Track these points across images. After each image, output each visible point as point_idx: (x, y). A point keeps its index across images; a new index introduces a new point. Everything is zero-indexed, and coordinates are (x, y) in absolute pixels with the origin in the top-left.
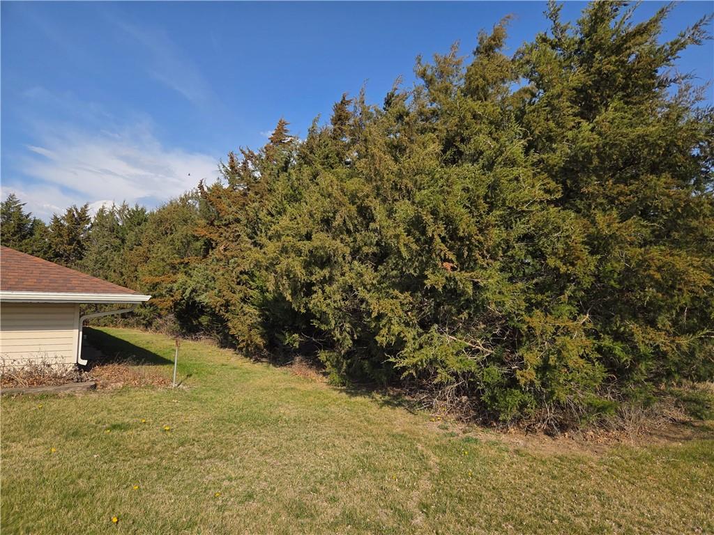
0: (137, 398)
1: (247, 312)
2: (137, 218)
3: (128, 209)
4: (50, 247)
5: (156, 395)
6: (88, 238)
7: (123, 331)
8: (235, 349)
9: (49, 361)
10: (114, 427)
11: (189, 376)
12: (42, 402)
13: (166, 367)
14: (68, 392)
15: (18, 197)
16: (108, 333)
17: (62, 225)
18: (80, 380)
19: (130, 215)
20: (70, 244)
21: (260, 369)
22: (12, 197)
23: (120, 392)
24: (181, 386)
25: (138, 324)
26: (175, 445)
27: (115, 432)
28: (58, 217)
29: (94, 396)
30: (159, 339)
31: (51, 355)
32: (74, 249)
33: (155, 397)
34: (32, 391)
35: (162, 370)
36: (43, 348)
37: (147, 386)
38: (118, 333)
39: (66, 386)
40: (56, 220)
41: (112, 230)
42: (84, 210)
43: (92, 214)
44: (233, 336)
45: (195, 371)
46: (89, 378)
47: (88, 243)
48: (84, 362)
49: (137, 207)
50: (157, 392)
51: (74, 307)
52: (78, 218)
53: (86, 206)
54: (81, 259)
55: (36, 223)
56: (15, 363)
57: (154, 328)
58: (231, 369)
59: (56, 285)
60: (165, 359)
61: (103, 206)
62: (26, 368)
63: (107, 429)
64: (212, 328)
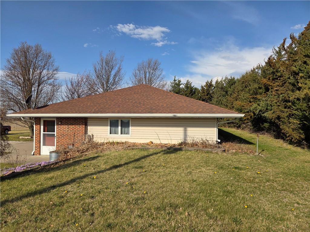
0: (242, 157)
1: (291, 122)
2: (232, 82)
3: (228, 79)
4: (201, 97)
5: (250, 157)
6: (213, 93)
7: (229, 129)
8: (284, 140)
9: (208, 139)
10: (236, 168)
11: (263, 150)
12: (208, 154)
13: (251, 145)
14: (215, 151)
15: (189, 81)
16: (223, 130)
17: (204, 89)
18: (219, 147)
19: (229, 81)
20: (207, 95)
21: (302, 151)
22: (188, 81)
23: (235, 154)
24: (260, 155)
25: (234, 126)
26: (264, 181)
27: (237, 170)
28: (203, 86)
29: (225, 154)
30: (245, 133)
31: (209, 137)
32: (209, 97)
33: (250, 158)
34: (204, 149)
35: (250, 147)
36: (205, 134)
37: (245, 153)
38: (227, 130)
39: (215, 149)
40: (202, 87)
41: (222, 88)
42: (211, 82)
43: (214, 83)
44: (283, 133)
45: (265, 148)
46: (222, 147)
47: (213, 95)
48: (219, 141)
49: (231, 77)
50: (250, 156)
51: (214, 119)
52: (209, 85)
53: (212, 80)
54: (211, 101)
55: (196, 89)
56: (198, 139)
57: (241, 129)
58: (284, 149)
59: (209, 111)
60: (250, 142)
61: (217, 79)
62: (201, 141)
63: (233, 168)
64: (270, 129)
